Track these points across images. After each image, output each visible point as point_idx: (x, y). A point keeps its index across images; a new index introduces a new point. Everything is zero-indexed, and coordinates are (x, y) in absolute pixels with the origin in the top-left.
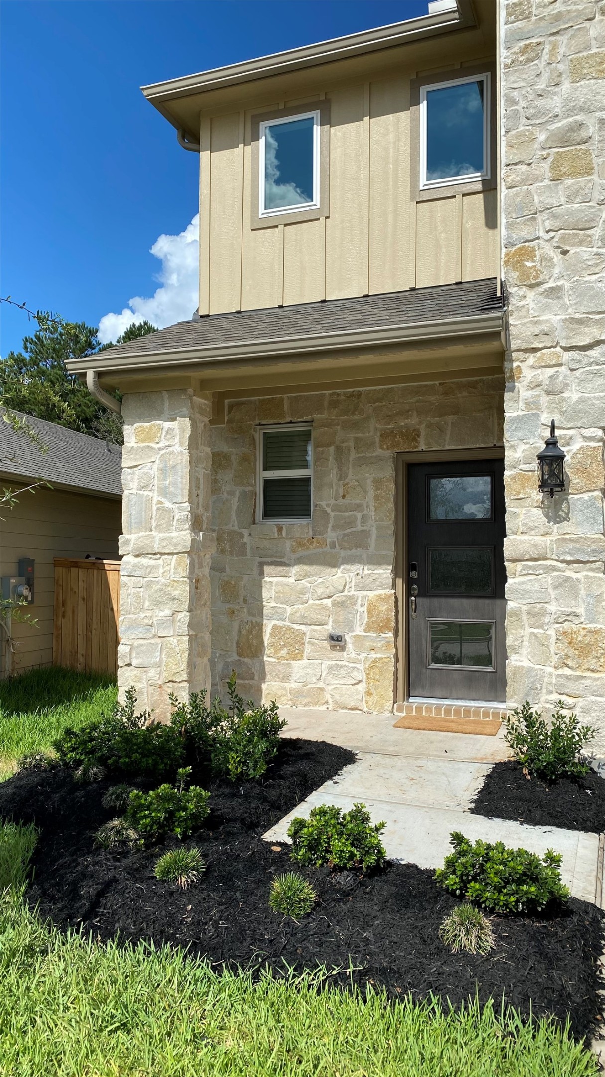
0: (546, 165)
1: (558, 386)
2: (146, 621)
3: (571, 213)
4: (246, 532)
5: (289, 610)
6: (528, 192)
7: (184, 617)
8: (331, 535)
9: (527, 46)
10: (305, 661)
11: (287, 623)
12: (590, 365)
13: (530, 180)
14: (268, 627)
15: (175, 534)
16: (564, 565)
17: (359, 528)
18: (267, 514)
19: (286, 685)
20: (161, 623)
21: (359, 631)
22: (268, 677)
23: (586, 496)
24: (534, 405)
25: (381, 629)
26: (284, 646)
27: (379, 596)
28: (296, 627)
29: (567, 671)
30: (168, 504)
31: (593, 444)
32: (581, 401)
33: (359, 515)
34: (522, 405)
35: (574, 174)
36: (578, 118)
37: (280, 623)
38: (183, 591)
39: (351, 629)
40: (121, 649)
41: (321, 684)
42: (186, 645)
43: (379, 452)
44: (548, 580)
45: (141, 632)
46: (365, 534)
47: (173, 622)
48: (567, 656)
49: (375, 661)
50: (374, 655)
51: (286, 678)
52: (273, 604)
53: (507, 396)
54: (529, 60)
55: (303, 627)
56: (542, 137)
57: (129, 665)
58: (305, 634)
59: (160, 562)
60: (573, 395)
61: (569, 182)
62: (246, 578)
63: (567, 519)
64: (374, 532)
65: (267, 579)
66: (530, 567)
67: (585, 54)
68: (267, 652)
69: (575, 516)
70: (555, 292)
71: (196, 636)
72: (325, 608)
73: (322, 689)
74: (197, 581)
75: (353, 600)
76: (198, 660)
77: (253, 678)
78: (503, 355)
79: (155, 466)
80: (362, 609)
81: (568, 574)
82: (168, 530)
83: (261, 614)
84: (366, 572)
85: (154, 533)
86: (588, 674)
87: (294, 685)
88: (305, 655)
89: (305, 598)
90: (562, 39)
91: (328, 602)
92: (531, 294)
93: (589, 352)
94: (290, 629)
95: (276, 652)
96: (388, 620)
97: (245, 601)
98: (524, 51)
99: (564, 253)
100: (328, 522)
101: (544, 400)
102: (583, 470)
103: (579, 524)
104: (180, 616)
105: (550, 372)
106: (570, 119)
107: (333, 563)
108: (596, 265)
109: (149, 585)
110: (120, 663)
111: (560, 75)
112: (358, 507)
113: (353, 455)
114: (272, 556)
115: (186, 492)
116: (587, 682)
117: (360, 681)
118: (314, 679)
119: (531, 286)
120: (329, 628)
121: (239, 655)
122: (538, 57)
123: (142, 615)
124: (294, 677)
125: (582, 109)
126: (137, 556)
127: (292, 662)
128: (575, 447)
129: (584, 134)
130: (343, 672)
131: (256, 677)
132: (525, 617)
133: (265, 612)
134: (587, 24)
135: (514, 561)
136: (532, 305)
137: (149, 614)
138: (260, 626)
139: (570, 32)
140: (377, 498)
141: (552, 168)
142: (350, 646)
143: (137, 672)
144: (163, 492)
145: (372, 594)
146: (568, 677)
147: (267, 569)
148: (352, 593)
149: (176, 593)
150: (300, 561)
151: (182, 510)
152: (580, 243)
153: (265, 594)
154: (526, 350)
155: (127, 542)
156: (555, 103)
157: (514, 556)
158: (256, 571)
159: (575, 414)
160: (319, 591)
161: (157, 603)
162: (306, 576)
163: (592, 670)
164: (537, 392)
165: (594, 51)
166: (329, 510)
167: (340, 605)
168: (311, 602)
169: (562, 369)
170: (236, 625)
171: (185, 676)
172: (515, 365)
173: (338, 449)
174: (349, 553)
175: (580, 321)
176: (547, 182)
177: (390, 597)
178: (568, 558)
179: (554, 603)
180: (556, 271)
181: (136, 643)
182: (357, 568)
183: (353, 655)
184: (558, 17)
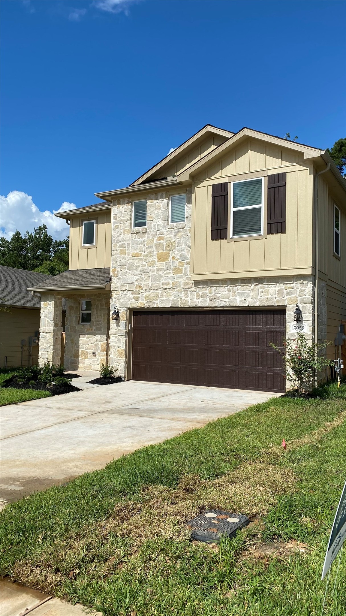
0: (119, 251)
1: (119, 299)
2: (44, 348)
3: (122, 262)
4: (76, 326)
5: (85, 346)
6: (116, 257)
7: (52, 347)
8: (94, 328)
9: (116, 225)
10: (88, 359)
11: (84, 350)
12: (124, 294)
13: (116, 254)
14: (80, 350)
15: (50, 328)
16: (118, 336)
17: (100, 326)
18: (83, 321)
19: (84, 365)
20: (47, 348)
21: (99, 351)
22: (80, 363)
23: (123, 322)
24: (115, 302)
25: (104, 351)
26: (84, 355)
27: (103, 343)
28: (86, 350)
29: (118, 358)
30: (49, 321)
31: (124, 311)
32: (123, 302)
33: (100, 323)
34: (113, 302)
35: (123, 254)
36: (124, 242)
37: (83, 350)
38: (52, 341)
39: (97, 351)
40: (39, 354)
41: (91, 365)
42: (52, 353)
43: (105, 307)
44: (116, 339)
45: (43, 350)
46: (101, 327)
47: (50, 348)
48: (118, 355)
49: (102, 359)
50: (102, 357)
51: (84, 363)
52: (82, 345)
53: (111, 300)
54: (116, 229)
55: (88, 351)
56: (118, 245)
57: (41, 358)
58: (88, 352)
59: (47, 334)
60: (121, 301)
61: (122, 256)
62: (76, 338)
63: (120, 326)
64: (103, 327)
65: (80, 338)
66: (114, 337)
67: (125, 229)
68: (80, 357)
69: (121, 326)
70: (119, 279)
71: (55, 351)
72: (93, 346)
73: (91, 366)
74: (56, 339)
75: (98, 344)
76: (56, 357)
77: (77, 363)
78: (110, 291)
79: (47, 312)
80: (100, 346)
81: (120, 338)
82: (49, 327)
83: (79, 347)
84: (101, 337)
85: (46, 327)
86: (122, 359)
87: (85, 365)
88: (88, 357)
89: (88, 343)
90: (122, 225)
91: (93, 344)
92: (116, 278)
93: (124, 292)
94: (85, 351)
95: (82, 357)
96: (105, 349)
97: (76, 344)
98: (116, 226)
99: (121, 271)
100: (94, 324)
101: (117, 301)
102: (122, 316)
103: (122, 327)
104: (51, 347)
105: (118, 295)
106: (122, 243)
107: (94, 334)
108: (126, 274)
109: (45, 339)
110: (39, 357)
111: (121, 233)
112: (100, 321)
113: (100, 308)
114: (82, 333)
115: (53, 318)
116: (121, 360)
117: (99, 364)
118: (90, 364)
119: (116, 277)
120: (93, 351)
121: (74, 358)
122: (118, 228)
123: (44, 346)
124: (86, 363)
125: (124, 241)
126: (43, 333)
127: (85, 359)
128: (122, 311)
129: (125, 246)
130: (96, 362)
131: (78, 363)
132: (112, 347)
133: (80, 347)
134: (126, 223)
135: (111, 335)
136: (116, 281)
137: (45, 346)
138: (78, 350)
139: (123, 224)
140: (104, 319)
141: (120, 252)
142: (97, 355)
143: (42, 359)
144: (48, 318)
145: (102, 342)
146: (118, 359)
147: (81, 336)
148: (98, 342)
149: (50, 341)
150: (87, 334)
151: (52, 322)
152: (124, 269)
153: (80, 342)
154: (114, 291)
155: (41, 329)
156: (120, 238)
157: (111, 334)
158: (78, 336)
159: (121, 305)
160: (91, 342)
161: (47, 344)
162: (89, 338)
163: (122, 358)
164: (116, 299)
165: (127, 228)
166: (94, 321)
167: (95, 345)
168: (90, 344)
169: (120, 295)
170: (73, 350)
171: (52, 360)
172: (112, 293)
173: (96, 306)
174: (98, 332)
175: (123, 285)
176: (119, 255)
177: (105, 343)
178: (119, 335)
179: (117, 344)
180: (120, 274)
181: (42, 353)
182: (99, 336)
183: (98, 358)
184: (121, 220)
